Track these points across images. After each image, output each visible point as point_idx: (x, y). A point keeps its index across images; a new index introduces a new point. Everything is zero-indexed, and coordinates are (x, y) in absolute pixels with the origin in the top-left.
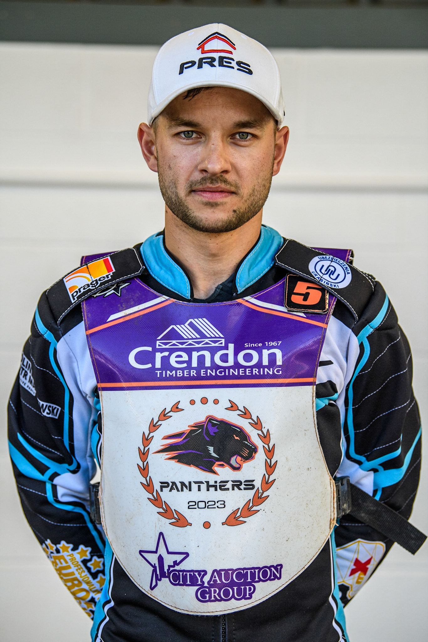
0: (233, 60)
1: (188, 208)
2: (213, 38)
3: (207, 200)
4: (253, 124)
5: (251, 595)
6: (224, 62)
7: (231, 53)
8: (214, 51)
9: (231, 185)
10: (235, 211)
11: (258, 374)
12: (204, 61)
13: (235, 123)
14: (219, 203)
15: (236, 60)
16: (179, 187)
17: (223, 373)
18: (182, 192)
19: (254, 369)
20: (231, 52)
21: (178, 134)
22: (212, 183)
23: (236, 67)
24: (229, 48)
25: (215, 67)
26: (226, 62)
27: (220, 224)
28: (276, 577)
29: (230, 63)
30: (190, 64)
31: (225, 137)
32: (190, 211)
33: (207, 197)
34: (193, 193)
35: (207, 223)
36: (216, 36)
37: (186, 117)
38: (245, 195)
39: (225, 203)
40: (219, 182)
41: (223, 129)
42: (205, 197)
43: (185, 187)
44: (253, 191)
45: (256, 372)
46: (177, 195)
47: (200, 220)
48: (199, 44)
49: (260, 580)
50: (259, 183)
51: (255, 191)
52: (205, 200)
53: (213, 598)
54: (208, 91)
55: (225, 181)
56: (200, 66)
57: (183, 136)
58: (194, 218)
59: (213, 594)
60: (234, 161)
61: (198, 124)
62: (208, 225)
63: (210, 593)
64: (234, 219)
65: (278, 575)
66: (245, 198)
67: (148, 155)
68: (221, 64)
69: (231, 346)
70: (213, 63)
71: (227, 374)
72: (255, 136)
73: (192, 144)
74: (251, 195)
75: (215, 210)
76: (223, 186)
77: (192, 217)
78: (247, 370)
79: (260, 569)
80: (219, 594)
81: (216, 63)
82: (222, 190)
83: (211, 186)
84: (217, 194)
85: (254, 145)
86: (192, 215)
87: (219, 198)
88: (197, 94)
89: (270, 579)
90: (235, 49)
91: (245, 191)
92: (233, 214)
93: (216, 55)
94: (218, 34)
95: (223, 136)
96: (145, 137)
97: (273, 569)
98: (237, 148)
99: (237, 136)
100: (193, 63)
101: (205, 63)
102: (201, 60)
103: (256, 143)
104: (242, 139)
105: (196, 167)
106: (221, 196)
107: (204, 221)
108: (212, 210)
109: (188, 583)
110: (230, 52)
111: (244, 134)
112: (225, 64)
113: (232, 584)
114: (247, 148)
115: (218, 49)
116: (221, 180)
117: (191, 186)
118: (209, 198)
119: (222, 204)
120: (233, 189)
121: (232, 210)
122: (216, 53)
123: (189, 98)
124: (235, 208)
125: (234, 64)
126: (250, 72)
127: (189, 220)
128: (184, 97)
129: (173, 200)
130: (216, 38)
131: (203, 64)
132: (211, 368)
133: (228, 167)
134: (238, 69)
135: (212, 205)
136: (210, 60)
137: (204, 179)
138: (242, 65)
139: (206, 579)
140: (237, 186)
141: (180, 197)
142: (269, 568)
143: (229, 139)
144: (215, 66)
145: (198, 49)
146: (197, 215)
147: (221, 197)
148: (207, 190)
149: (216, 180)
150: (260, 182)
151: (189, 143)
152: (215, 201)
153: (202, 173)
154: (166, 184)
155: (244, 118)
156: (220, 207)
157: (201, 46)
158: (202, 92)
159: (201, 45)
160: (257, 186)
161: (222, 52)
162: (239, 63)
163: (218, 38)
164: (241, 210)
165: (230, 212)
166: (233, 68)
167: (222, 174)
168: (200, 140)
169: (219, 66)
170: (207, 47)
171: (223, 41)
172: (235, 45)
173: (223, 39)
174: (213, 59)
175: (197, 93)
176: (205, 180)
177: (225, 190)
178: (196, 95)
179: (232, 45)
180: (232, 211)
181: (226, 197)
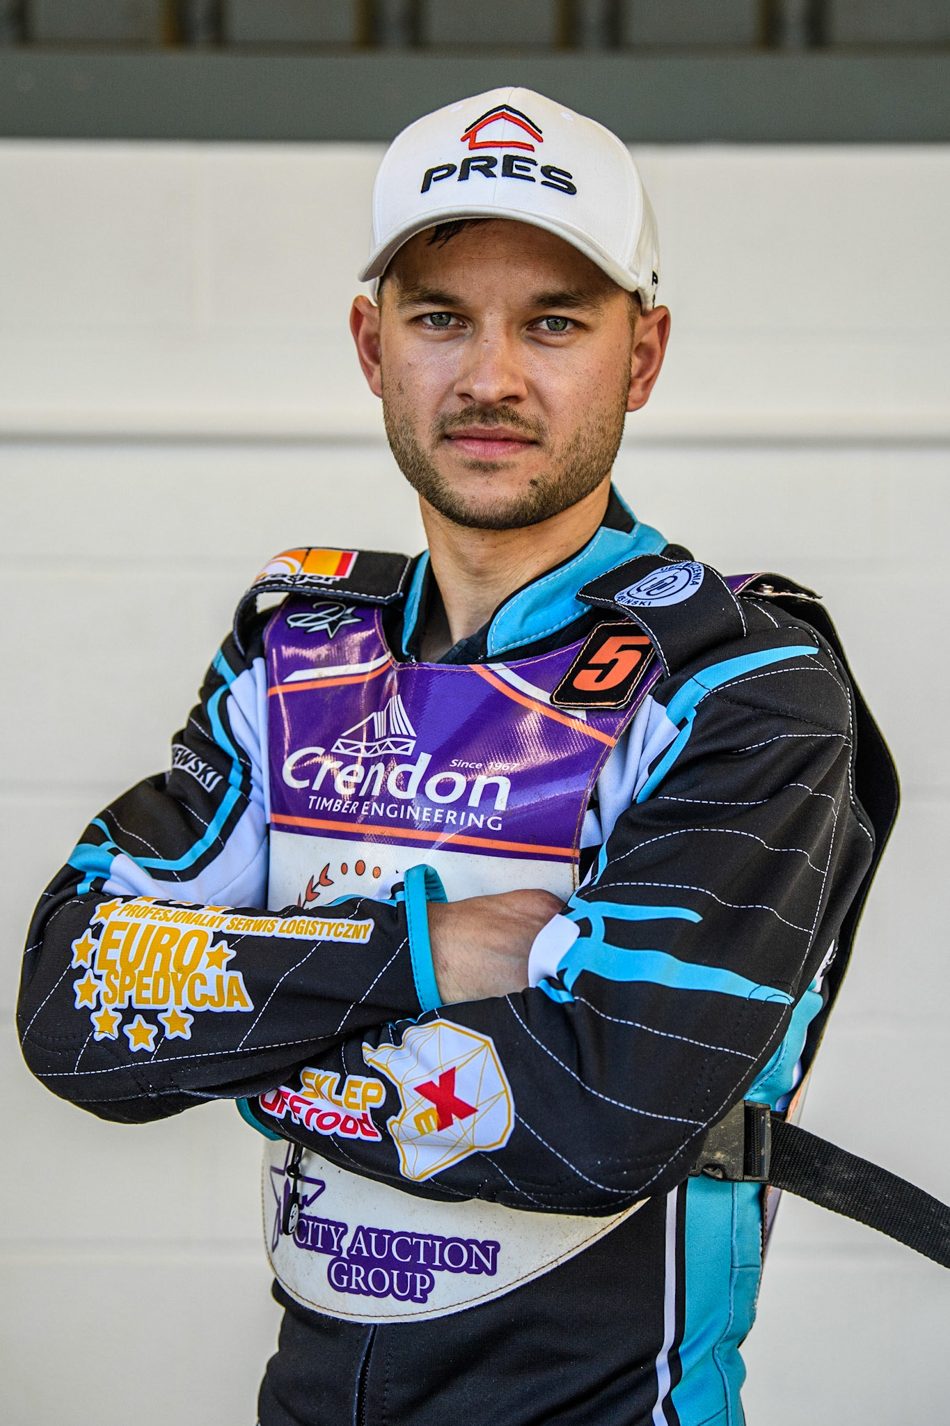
0: (535, 163)
1: (436, 475)
2: (496, 118)
3: (474, 457)
4: (573, 299)
5: (425, 1293)
6: (514, 167)
7: (531, 148)
8: (495, 145)
9: (528, 427)
10: (534, 483)
11: (454, 822)
12: (473, 164)
13: (534, 297)
14: (499, 465)
15: (542, 163)
16: (418, 430)
17: (396, 812)
18: (425, 439)
19: (449, 812)
20: (532, 146)
21: (417, 320)
22: (483, 421)
23: (540, 177)
24: (527, 138)
25: (494, 178)
26: (518, 167)
27: (501, 510)
28: (481, 1268)
29: (528, 170)
30: (445, 172)
31: (514, 327)
32: (441, 481)
33: (475, 450)
34: (446, 442)
35: (474, 508)
36: (503, 112)
37: (434, 283)
38: (556, 448)
39: (514, 465)
40: (500, 419)
41: (509, 308)
42: (471, 451)
43: (431, 428)
44: (577, 439)
45: (452, 818)
46: (415, 449)
47: (461, 500)
48: (466, 131)
49: (444, 1267)
50: (589, 423)
51: (581, 440)
52: (469, 458)
53: (353, 1286)
54: (476, 228)
55: (514, 418)
56: (464, 176)
57: (430, 323)
58: (449, 496)
59: (354, 1278)
60: (532, 377)
61: (457, 297)
62: (476, 511)
63: (349, 1273)
64: (532, 501)
65: (489, 1266)
66: (557, 455)
67: (370, 363)
68: (507, 172)
69: (425, 759)
70: (491, 169)
71: (402, 817)
72: (580, 325)
73: (446, 340)
74: (572, 449)
75: (491, 479)
76: (509, 427)
77: (445, 495)
78: (437, 811)
79: (445, 1242)
80: (365, 1280)
81: (497, 170)
82: (508, 436)
83: (481, 426)
84: (496, 445)
85: (578, 343)
86: (445, 490)
87: (499, 454)
88: (456, 233)
89: (466, 1269)
90: (540, 140)
91: (558, 439)
92: (530, 488)
93: (498, 154)
94: (507, 110)
95: (509, 323)
96: (365, 325)
97: (475, 1248)
98: (542, 350)
99: (544, 325)
100: (451, 169)
101: (474, 168)
102: (466, 162)
103: (584, 338)
104: (555, 330)
105: (451, 386)
106: (505, 450)
107: (467, 503)
108: (485, 478)
109: (319, 1245)
110: (529, 148)
111: (558, 321)
112: (515, 171)
113: (389, 1263)
114: (563, 351)
115: (504, 140)
116: (503, 416)
117: (442, 426)
118: (477, 453)
119: (506, 467)
120: (531, 434)
121: (527, 479)
122: (499, 149)
123: (438, 244)
124: (535, 476)
125: (535, 172)
126: (571, 190)
127: (439, 500)
128: (430, 241)
129: (409, 457)
130: (503, 117)
131: (471, 171)
132: (379, 800)
133: (519, 388)
134: (543, 183)
135: (486, 468)
136: (486, 163)
137: (468, 413)
138: (553, 174)
139: (346, 1242)
140: (539, 429)
141: (421, 451)
142: (467, 1243)
143: (524, 330)
144: (495, 176)
145: (463, 140)
146: (454, 491)
147: (504, 453)
148: (475, 435)
149: (492, 416)
150: (591, 421)
151: (441, 337)
152: (492, 460)
153: (464, 400)
154: (396, 425)
155: (552, 284)
156: (502, 474)
157: (470, 134)
158: (464, 229)
159: (470, 132)
160: (585, 430)
161: (511, 147)
162: (546, 171)
163: (506, 117)
164: (550, 482)
165: (523, 485)
166: (532, 180)
167: (507, 404)
168: (462, 331)
169: (503, 175)
170: (481, 137)
171: (516, 123)
172: (541, 132)
173: (516, 119)
174: (492, 161)
175: (455, 231)
176: (470, 414)
177: (514, 436)
178: (452, 235)
179: (536, 132)
180: (528, 482)
181: (516, 451)
